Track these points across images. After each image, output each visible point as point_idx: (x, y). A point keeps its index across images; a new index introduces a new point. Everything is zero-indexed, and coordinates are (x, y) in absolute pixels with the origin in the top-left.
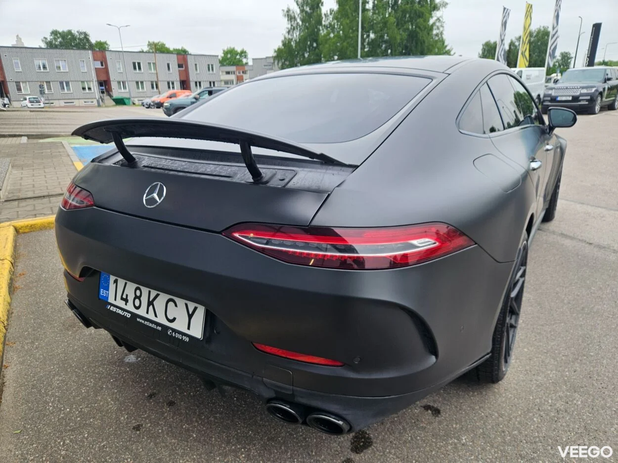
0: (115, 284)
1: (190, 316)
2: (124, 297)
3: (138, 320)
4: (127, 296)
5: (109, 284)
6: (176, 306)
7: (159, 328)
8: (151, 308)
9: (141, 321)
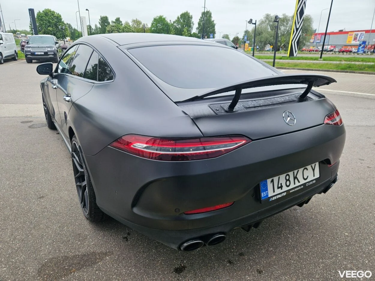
0: (272, 183)
1: (313, 170)
2: (280, 186)
3: (291, 192)
4: (281, 184)
5: (267, 186)
6: (307, 170)
7: (302, 187)
8: (296, 180)
9: (292, 191)
